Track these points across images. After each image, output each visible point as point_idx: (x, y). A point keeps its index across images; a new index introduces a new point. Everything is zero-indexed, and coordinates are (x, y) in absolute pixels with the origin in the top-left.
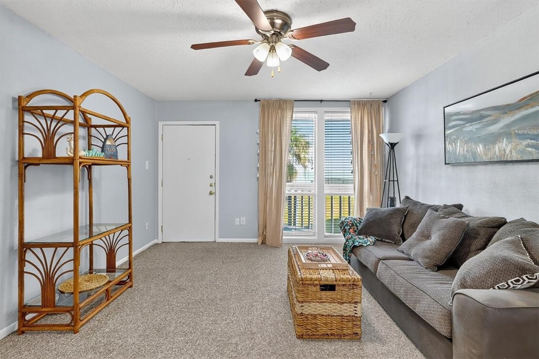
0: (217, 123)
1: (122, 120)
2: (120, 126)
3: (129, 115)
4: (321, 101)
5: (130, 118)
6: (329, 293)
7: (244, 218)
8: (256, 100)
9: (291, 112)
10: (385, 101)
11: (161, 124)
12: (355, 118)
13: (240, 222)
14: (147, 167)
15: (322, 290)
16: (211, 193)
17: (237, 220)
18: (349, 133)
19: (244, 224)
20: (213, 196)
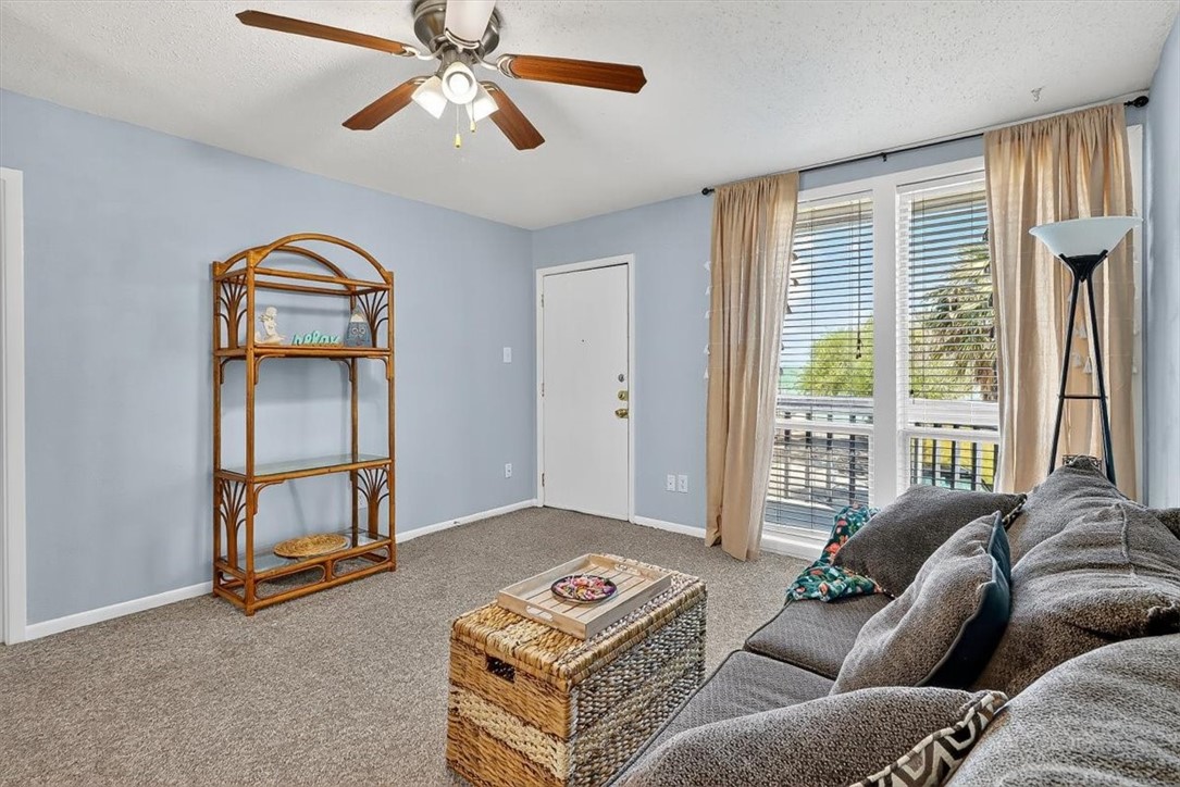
0: (630, 258)
1: (378, 280)
2: (381, 289)
3: (387, 268)
4: (884, 155)
5: (391, 273)
6: (501, 683)
7: (685, 477)
8: (706, 192)
9: (793, 205)
10: (1142, 102)
11: (540, 273)
12: (1004, 187)
13: (676, 486)
14: (507, 358)
15: (490, 669)
16: (623, 414)
17: (671, 478)
18: (981, 239)
19: (685, 490)
20: (625, 420)
